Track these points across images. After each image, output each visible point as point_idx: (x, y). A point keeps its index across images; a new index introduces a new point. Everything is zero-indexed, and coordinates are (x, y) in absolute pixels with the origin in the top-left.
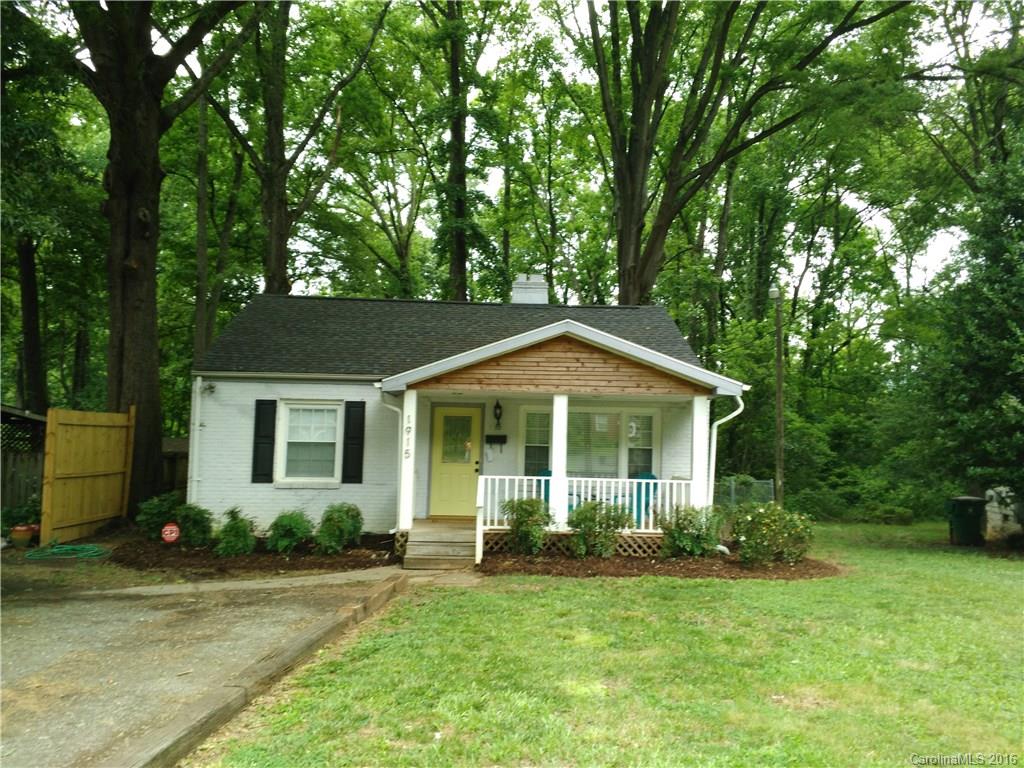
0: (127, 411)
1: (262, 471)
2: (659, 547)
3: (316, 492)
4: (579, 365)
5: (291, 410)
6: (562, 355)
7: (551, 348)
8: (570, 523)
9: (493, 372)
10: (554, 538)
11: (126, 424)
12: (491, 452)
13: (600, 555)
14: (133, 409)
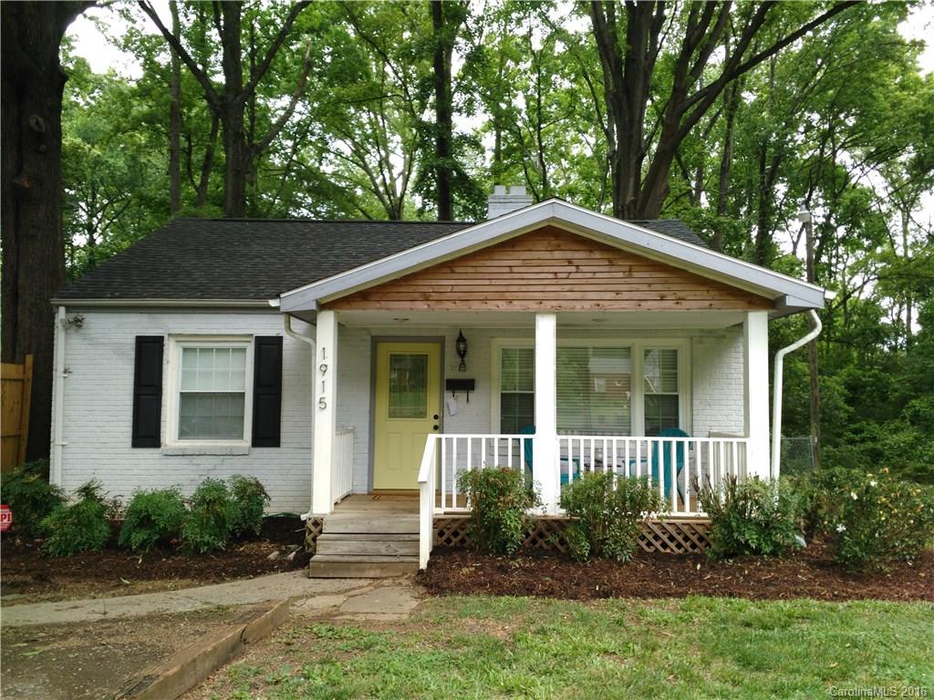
0: (23, 362)
1: (146, 432)
2: (701, 539)
3: (218, 460)
4: (574, 269)
5: (185, 350)
6: (548, 255)
7: (530, 245)
8: (564, 503)
9: (446, 283)
10: (541, 526)
11: (19, 376)
12: (454, 402)
13: (613, 557)
14: (29, 359)
